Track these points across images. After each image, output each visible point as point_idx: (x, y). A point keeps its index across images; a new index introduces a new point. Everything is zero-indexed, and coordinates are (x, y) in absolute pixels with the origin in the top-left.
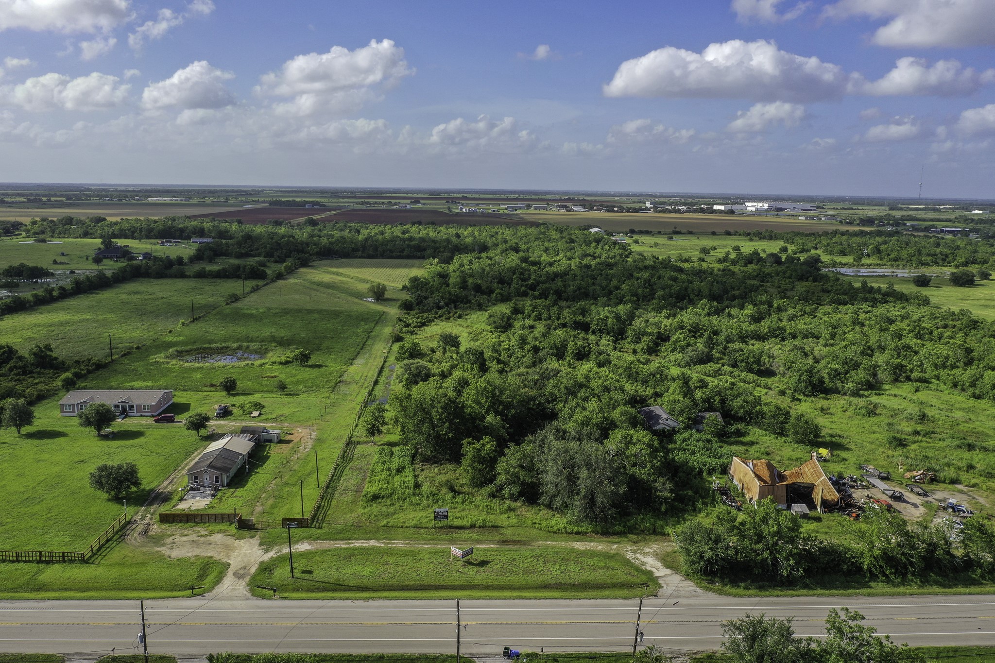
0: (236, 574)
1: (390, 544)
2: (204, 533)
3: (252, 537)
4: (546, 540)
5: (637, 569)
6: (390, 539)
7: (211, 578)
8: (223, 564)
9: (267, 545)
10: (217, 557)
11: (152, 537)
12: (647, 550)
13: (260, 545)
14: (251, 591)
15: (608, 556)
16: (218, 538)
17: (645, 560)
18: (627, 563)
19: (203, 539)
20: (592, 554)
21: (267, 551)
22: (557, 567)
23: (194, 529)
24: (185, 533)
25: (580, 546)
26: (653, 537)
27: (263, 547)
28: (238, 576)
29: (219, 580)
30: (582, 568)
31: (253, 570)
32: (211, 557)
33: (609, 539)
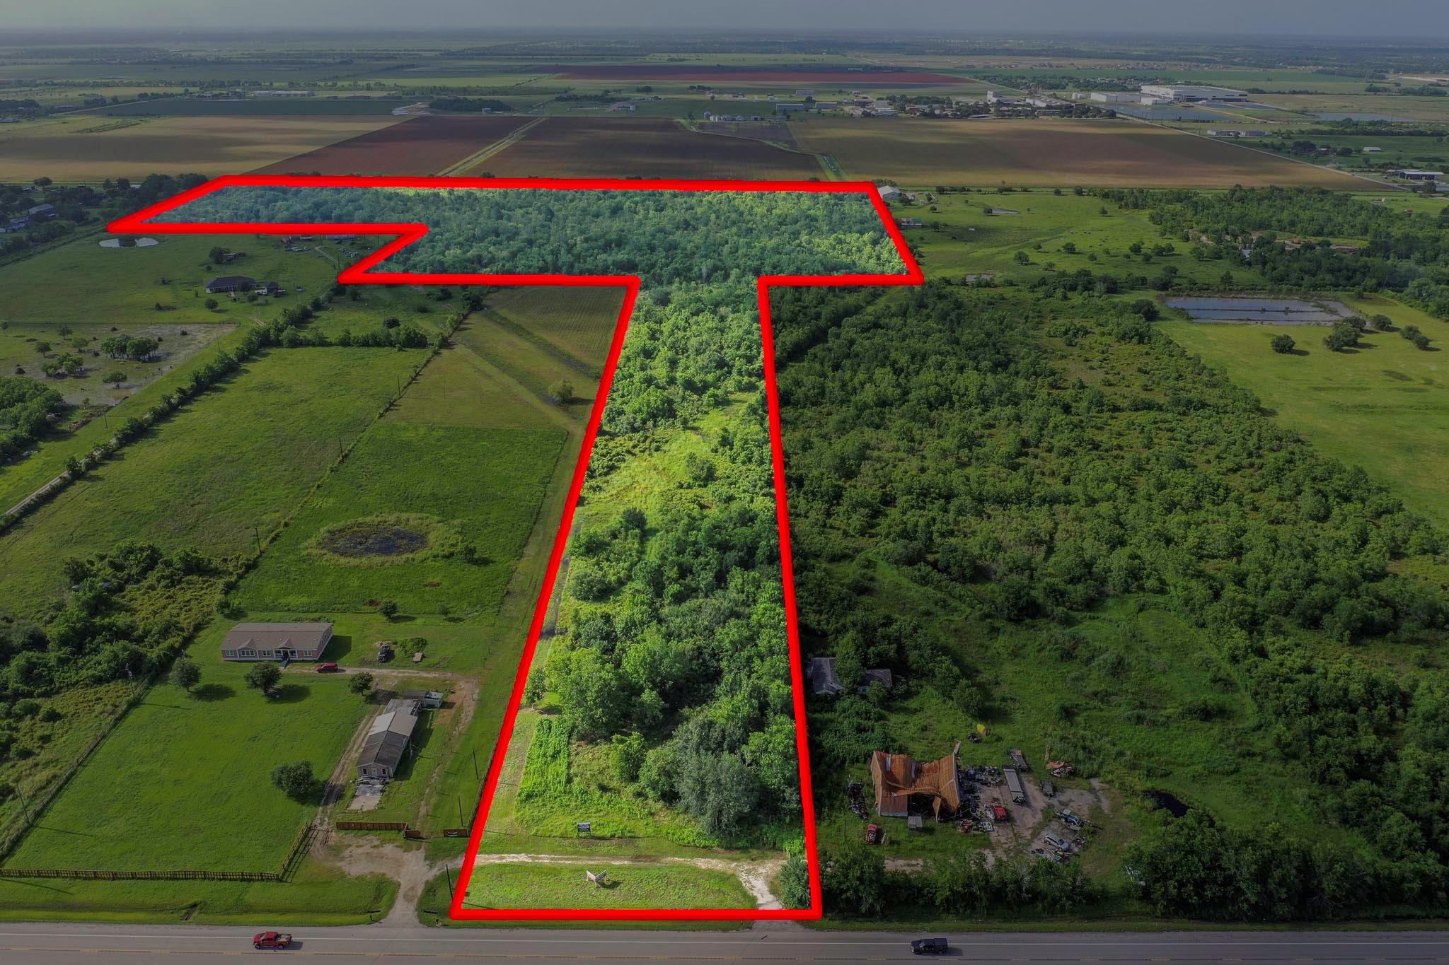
0: (405, 896)
1: (537, 858)
2: (376, 843)
3: (418, 849)
4: (674, 856)
5: (745, 894)
6: (538, 853)
7: (385, 899)
8: (394, 883)
9: (431, 858)
10: (389, 875)
11: (331, 848)
12: (761, 870)
13: (426, 859)
14: (419, 916)
15: (725, 878)
16: (388, 849)
17: (754, 882)
18: (739, 886)
19: (375, 851)
20: (710, 874)
21: (431, 867)
22: (677, 891)
23: (367, 837)
24: (360, 843)
25: (702, 863)
26: (769, 853)
27: (428, 862)
28: (408, 899)
29: (391, 905)
30: (698, 892)
31: (420, 891)
32: (384, 874)
33: (730, 855)
